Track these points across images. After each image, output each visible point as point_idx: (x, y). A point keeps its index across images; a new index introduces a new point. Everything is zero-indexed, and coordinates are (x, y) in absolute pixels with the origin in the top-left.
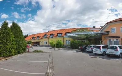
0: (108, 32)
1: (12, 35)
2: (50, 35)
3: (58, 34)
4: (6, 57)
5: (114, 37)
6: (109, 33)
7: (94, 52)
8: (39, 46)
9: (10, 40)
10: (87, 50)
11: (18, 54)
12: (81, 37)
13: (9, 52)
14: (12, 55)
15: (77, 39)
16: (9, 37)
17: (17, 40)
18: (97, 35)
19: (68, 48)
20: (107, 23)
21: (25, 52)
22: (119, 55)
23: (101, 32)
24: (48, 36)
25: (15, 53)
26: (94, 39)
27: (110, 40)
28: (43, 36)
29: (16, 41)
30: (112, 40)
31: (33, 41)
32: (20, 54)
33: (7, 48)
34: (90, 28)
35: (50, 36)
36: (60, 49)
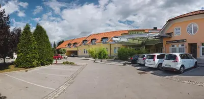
0: (170, 34)
1: (33, 41)
2: (92, 40)
3: (102, 38)
4: (27, 68)
5: (178, 41)
6: (172, 35)
7: (146, 65)
8: (77, 57)
9: (32, 48)
10: (139, 62)
11: (42, 65)
12: (134, 43)
13: (30, 62)
14: (34, 67)
15: (130, 46)
16: (31, 44)
17: (40, 47)
18: (155, 38)
19: (116, 59)
20: (169, 21)
21: (52, 64)
22: (179, 69)
23: (162, 35)
24: (88, 42)
25: (37, 64)
26: (155, 45)
27: (173, 46)
28: (82, 41)
29: (39, 49)
30: (176, 46)
31: (68, 49)
32: (44, 65)
33: (28, 57)
34: (150, 30)
35: (91, 42)
36: (103, 60)
